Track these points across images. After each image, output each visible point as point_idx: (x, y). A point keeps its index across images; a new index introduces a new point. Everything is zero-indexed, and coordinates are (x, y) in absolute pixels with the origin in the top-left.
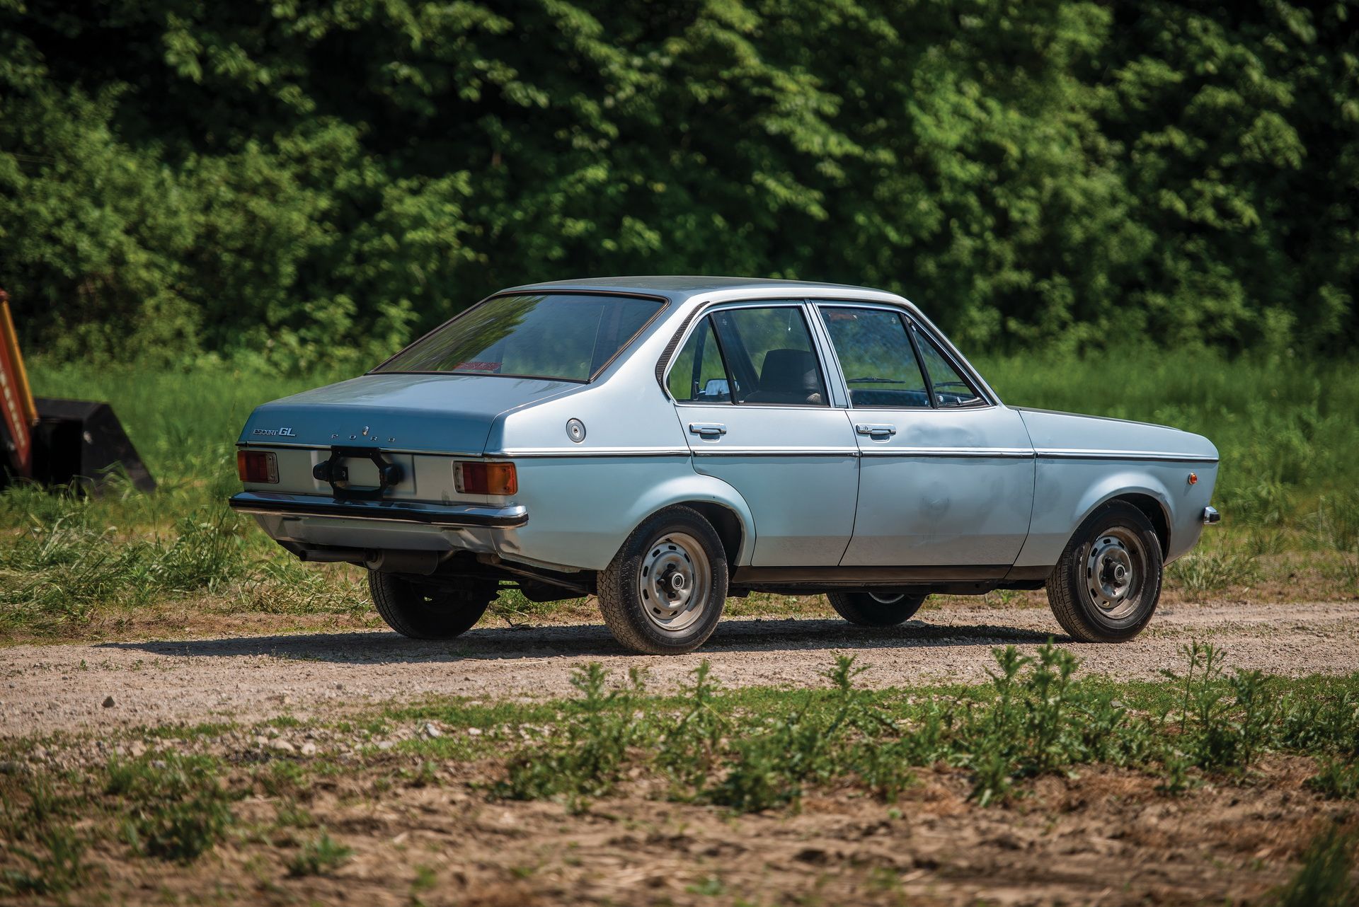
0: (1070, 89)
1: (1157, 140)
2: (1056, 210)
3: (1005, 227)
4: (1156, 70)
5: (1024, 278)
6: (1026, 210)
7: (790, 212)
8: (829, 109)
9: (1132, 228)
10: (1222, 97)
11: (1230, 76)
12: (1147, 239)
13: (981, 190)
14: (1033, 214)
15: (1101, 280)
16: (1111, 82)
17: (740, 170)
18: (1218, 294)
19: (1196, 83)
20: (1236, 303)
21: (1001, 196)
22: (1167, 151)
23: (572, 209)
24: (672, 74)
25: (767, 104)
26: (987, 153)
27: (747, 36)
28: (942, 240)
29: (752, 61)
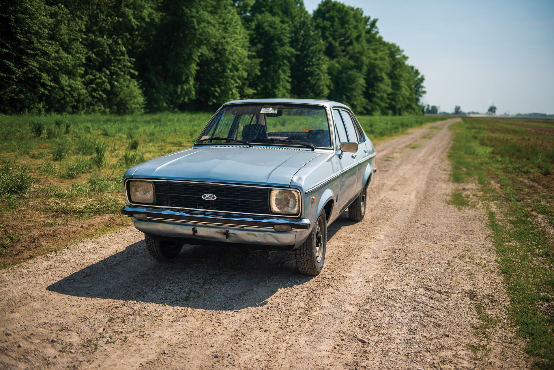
0: (79, 79)
1: (91, 86)
2: (79, 95)
3: (73, 97)
4: (91, 77)
5: (75, 104)
6: (75, 94)
7: (43, 94)
8: (50, 79)
9: (89, 97)
10: (99, 81)
11: (100, 78)
12: (91, 99)
13: (69, 92)
14: (76, 95)
15: (85, 104)
16: (84, 78)
17: (36, 87)
18: (100, 106)
19: (96, 79)
20: (103, 108)
21: (72, 93)
22: (92, 87)
23: (11, 92)
24: (25, 73)
25: (41, 78)
26: (70, 86)
27: (36, 67)
28: (64, 98)
29: (38, 72)
